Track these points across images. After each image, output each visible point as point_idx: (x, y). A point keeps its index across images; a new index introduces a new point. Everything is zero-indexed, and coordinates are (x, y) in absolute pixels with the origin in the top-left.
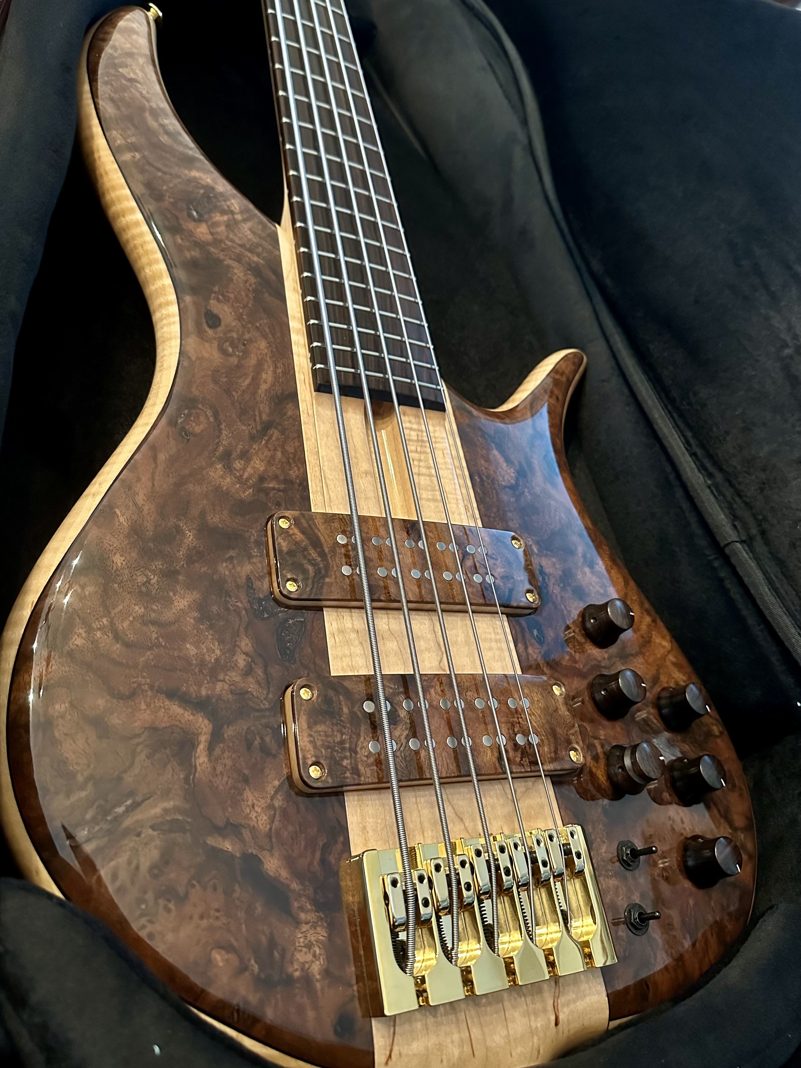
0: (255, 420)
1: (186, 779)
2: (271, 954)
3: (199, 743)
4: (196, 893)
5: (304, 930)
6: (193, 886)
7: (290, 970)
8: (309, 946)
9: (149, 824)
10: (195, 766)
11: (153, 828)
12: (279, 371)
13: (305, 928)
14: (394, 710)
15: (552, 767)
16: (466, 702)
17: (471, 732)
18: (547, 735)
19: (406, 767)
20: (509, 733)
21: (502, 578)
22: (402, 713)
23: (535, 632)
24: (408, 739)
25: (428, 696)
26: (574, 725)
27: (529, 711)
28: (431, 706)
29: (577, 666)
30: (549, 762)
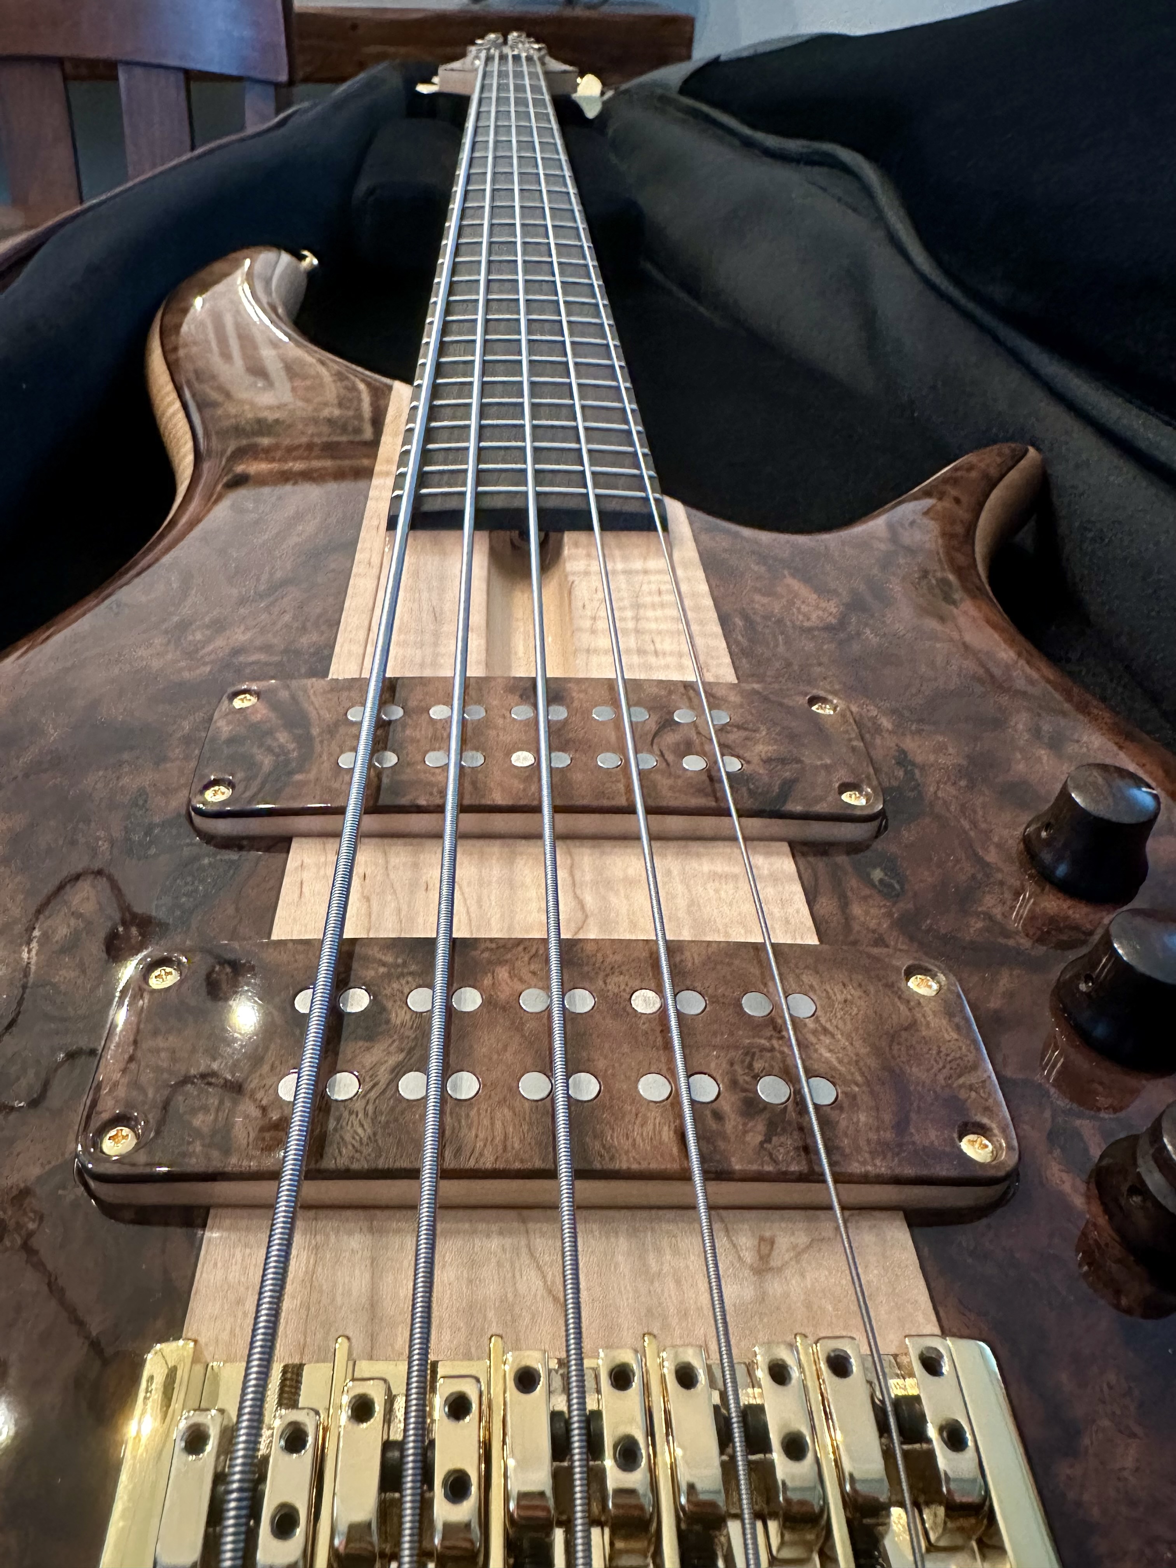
14: (376, 1010)
15: (881, 1167)
16: (600, 996)
17: (601, 1064)
18: (868, 1083)
19: (373, 1138)
20: (733, 1073)
21: (765, 762)
22: (398, 1017)
23: (877, 874)
24: (398, 1072)
25: (487, 981)
26: (975, 1067)
27: (811, 1024)
28: (489, 1002)
29: (1011, 942)
30: (873, 1154)
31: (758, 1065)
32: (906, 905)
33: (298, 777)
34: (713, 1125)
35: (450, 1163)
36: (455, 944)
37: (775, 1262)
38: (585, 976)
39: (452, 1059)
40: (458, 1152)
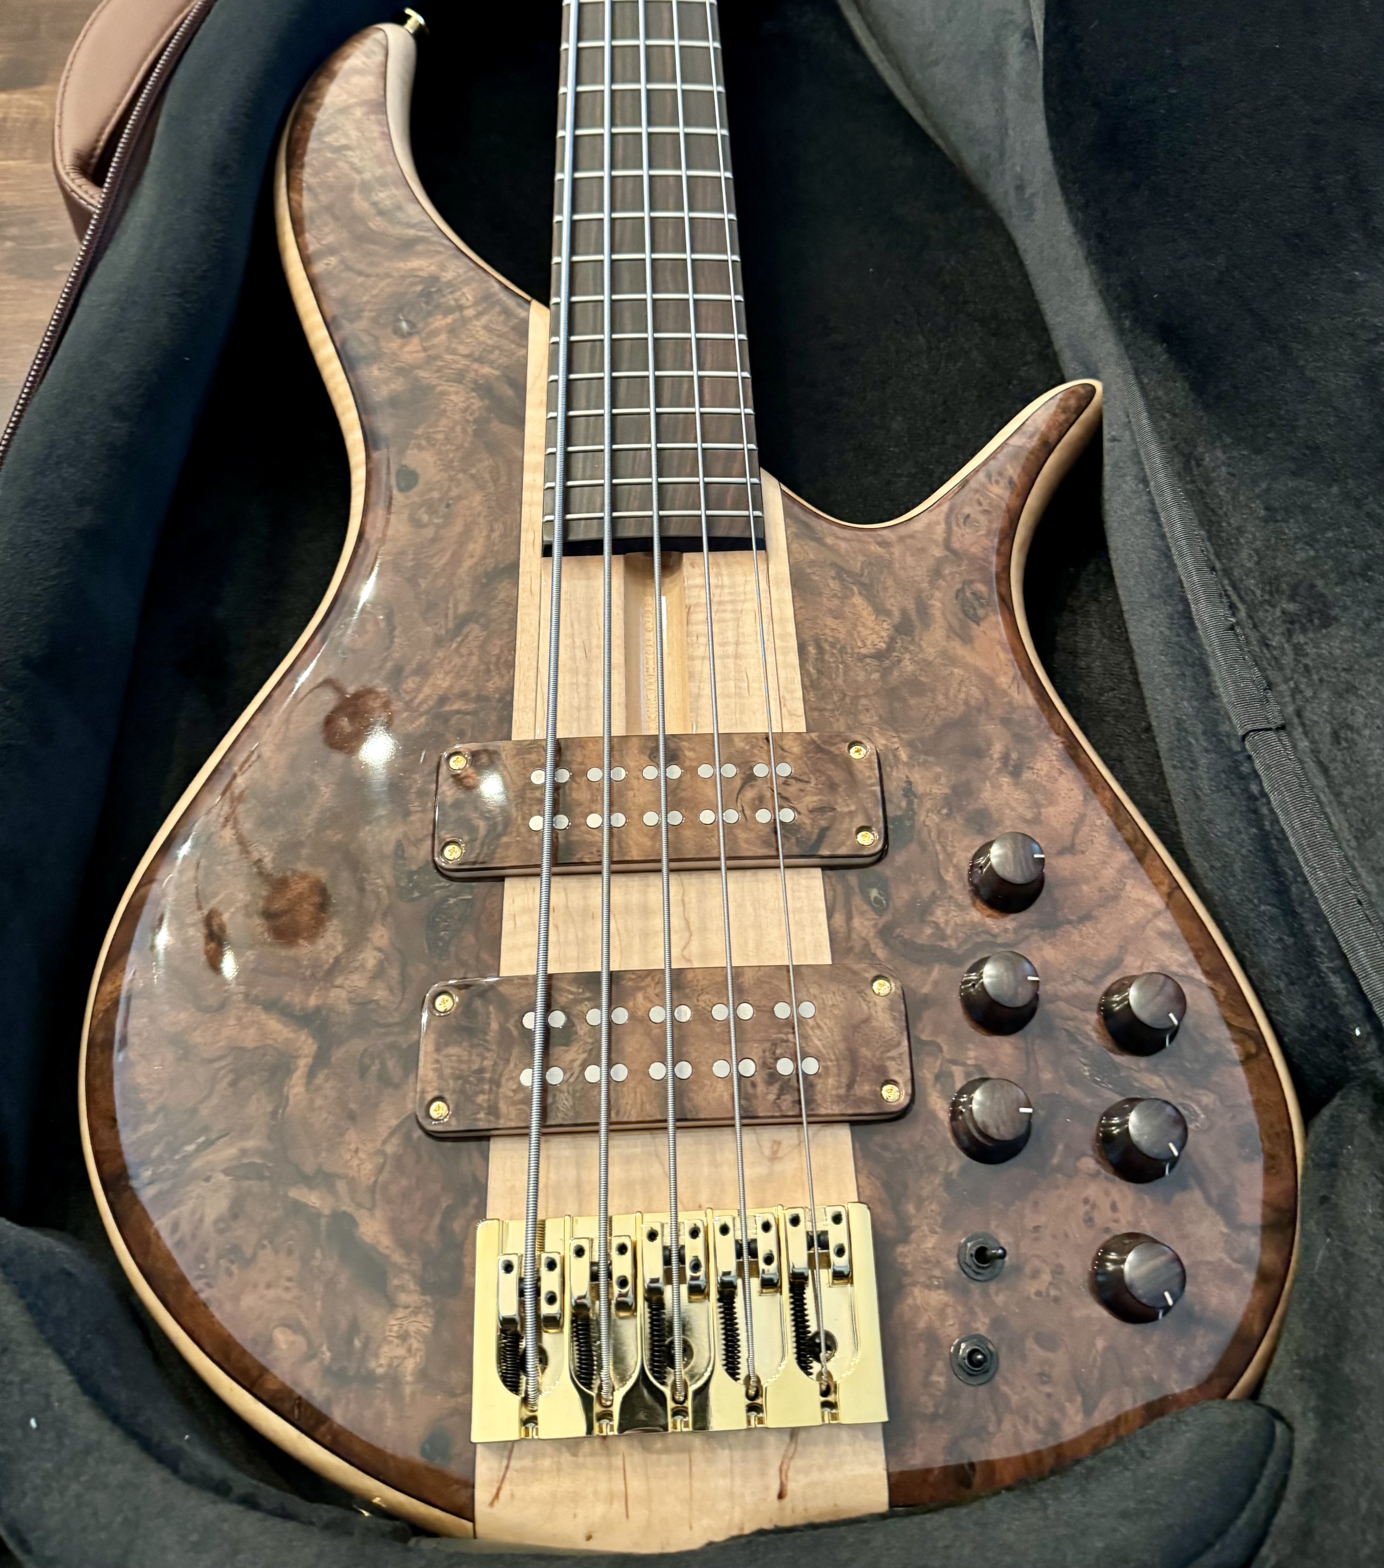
0: (446, 616)
1: (274, 1113)
2: (350, 1342)
3: (296, 1069)
4: (266, 1256)
5: (400, 1315)
6: (264, 1247)
7: (372, 1364)
8: (404, 1337)
9: (222, 1167)
10: (287, 1098)
11: (226, 1172)
12: (496, 535)
13: (401, 1313)
14: (570, 1024)
15: (836, 1110)
16: (695, 1010)
17: (694, 1055)
18: (837, 1060)
19: (573, 1107)
20: (764, 1057)
21: (811, 812)
22: (582, 1030)
23: (874, 893)
24: (584, 1066)
25: (631, 1004)
26: (899, 1044)
27: (811, 1022)
28: (632, 1017)
29: (945, 945)
30: (833, 1102)
31: (778, 1051)
32: (887, 917)
33: (505, 839)
34: (750, 1090)
35: (614, 1118)
36: (611, 974)
37: (780, 1154)
38: (687, 996)
39: (613, 1056)
40: (618, 1113)
